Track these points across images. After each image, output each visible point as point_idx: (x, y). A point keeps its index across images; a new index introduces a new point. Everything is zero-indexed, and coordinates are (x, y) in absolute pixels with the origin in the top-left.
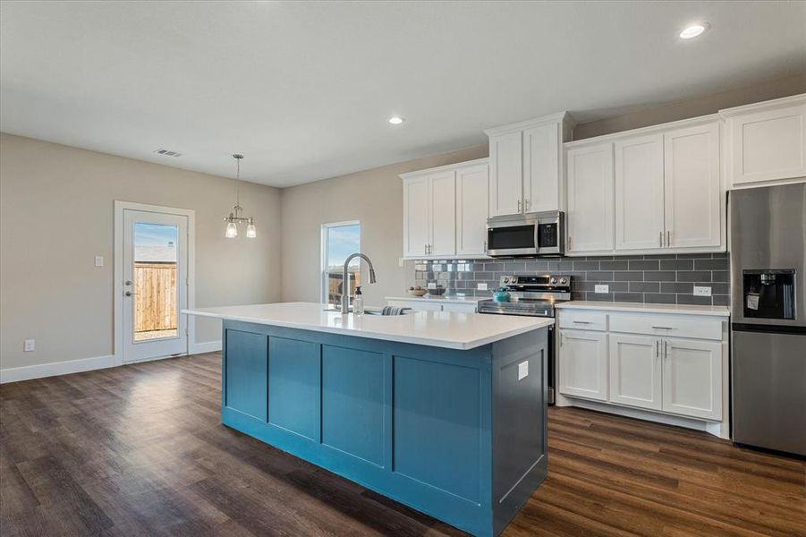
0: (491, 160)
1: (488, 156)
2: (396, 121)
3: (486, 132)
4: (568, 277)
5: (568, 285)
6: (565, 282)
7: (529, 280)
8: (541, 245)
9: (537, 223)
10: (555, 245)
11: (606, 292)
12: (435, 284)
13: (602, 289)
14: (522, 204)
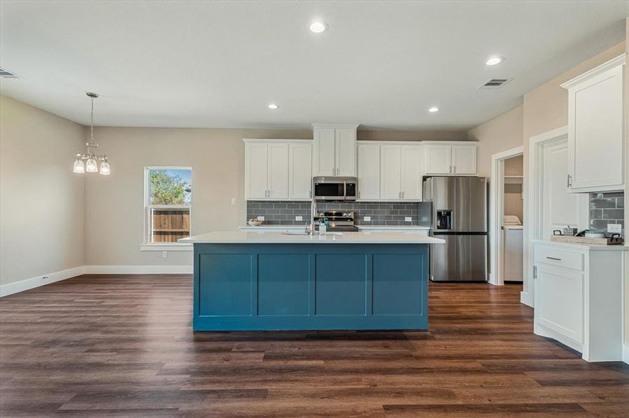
0: (314, 142)
1: (312, 139)
2: (273, 106)
3: (313, 125)
4: (353, 213)
5: (353, 217)
6: (351, 215)
7: (331, 214)
8: (347, 195)
9: (345, 183)
10: (354, 195)
11: (369, 220)
12: (263, 217)
13: (367, 219)
14: (334, 170)
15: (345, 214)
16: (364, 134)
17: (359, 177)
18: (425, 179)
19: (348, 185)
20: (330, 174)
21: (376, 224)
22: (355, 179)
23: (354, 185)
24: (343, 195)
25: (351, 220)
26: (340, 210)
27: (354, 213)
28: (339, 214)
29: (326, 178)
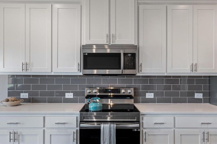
4: (132, 89)
5: (132, 94)
6: (130, 91)
7: (106, 91)
8: (124, 68)
9: (122, 52)
10: (134, 68)
11: (153, 97)
12: (27, 94)
13: (150, 96)
14: (108, 36)
15: (123, 91)
17: (141, 45)
19: (125, 54)
20: (103, 41)
21: (160, 101)
22: (136, 47)
23: (134, 55)
24: (119, 68)
25: (131, 97)
26: (118, 85)
27: (135, 89)
28: (117, 90)
29: (99, 46)
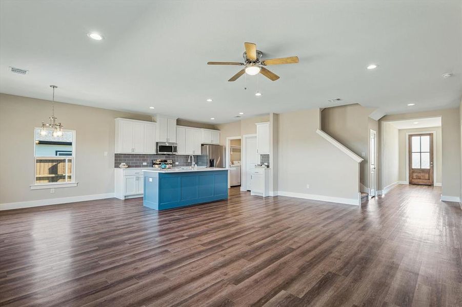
0: (157, 124)
1: (155, 122)
4: (172, 160)
8: (173, 152)
9: (173, 146)
11: (178, 164)
16: (179, 122)
18: (202, 145)
22: (177, 144)
23: (176, 147)
25: (171, 164)
28: (166, 161)
